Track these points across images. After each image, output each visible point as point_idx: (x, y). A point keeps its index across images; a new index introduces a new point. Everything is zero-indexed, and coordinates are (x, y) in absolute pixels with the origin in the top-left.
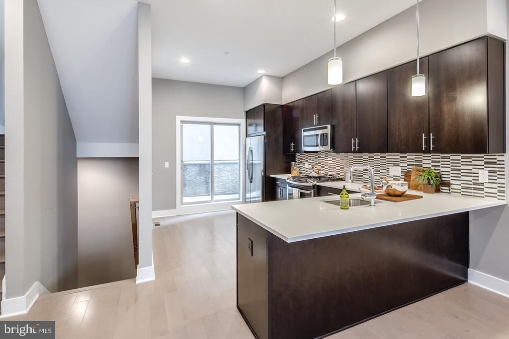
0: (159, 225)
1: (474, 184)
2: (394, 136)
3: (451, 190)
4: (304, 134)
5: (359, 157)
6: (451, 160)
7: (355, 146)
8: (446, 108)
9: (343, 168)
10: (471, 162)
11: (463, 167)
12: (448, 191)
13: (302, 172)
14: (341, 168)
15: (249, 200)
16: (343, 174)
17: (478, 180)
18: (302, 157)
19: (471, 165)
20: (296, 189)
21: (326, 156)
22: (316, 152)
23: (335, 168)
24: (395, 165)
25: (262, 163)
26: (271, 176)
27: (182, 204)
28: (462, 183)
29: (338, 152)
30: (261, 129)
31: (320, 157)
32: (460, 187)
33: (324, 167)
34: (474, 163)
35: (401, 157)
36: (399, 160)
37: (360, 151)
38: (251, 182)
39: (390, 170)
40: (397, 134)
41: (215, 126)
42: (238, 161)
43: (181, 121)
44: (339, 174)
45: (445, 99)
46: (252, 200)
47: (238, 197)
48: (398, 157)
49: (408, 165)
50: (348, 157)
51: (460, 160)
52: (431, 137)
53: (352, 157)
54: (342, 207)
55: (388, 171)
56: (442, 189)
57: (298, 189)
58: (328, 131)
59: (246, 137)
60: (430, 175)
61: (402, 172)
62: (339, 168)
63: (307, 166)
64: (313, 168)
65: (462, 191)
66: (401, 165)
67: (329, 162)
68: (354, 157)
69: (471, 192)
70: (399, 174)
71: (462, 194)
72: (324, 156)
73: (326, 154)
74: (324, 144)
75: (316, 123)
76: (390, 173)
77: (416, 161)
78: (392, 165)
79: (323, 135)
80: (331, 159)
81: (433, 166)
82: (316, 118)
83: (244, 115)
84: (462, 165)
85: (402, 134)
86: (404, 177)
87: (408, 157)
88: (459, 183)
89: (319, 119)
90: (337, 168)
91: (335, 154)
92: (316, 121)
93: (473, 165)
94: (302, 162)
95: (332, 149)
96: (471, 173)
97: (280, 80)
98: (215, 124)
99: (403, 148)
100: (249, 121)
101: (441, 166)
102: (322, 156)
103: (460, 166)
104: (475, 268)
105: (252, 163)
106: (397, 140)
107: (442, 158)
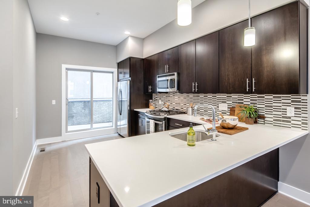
0: (44, 151)
1: (283, 117)
2: (224, 81)
3: (265, 122)
4: (158, 79)
5: (197, 96)
6: (265, 99)
7: (195, 88)
8: (265, 59)
9: (186, 104)
10: (281, 100)
11: (274, 104)
12: (263, 123)
13: (157, 106)
14: (184, 104)
15: (119, 127)
16: (186, 109)
17: (286, 114)
18: (156, 96)
19: (281, 103)
20: (152, 120)
21: (173, 96)
22: (167, 93)
23: (180, 104)
24: (223, 102)
25: (128, 100)
26: (135, 110)
27: (67, 131)
28: (274, 117)
29: (182, 93)
30: (128, 76)
31: (169, 96)
32: (272, 120)
33: (172, 103)
34: (283, 101)
35: (227, 97)
36: (226, 99)
37: (198, 92)
38: (121, 114)
39: (219, 106)
40: (227, 79)
41: (94, 74)
42: (112, 99)
43: (66, 69)
44: (183, 108)
45: (264, 51)
46: (121, 127)
47: (111, 125)
48: (225, 97)
49: (233, 102)
50: (189, 96)
51: (272, 99)
52: (254, 81)
53: (192, 96)
54: (190, 144)
55: (218, 107)
56: (258, 121)
57: (153, 120)
58: (175, 77)
59: (118, 81)
60: (251, 110)
61: (228, 108)
62: (183, 104)
63: (160, 103)
64: (165, 104)
65: (274, 123)
66: (228, 102)
67: (176, 100)
68: (194, 96)
69: (281, 124)
70: (226, 109)
71: (274, 125)
72: (172, 96)
73: (173, 94)
74: (172, 87)
75: (166, 72)
76: (219, 108)
77: (239, 100)
78: (221, 102)
79: (171, 80)
80: (177, 98)
81: (251, 103)
82: (166, 68)
83: (116, 66)
84: (274, 103)
85: (230, 79)
86: (229, 111)
87: (233, 97)
88: (272, 116)
89: (169, 68)
90: (181, 104)
91: (180, 94)
92: (166, 70)
93: (282, 103)
94: (157, 100)
95: (178, 91)
96: (281, 109)
97: (142, 40)
98: (94, 71)
99: (231, 89)
100: (120, 70)
101: (258, 103)
102: (171, 96)
103: (272, 104)
104: (283, 181)
105: (122, 100)
106: (226, 84)
107: (258, 97)
